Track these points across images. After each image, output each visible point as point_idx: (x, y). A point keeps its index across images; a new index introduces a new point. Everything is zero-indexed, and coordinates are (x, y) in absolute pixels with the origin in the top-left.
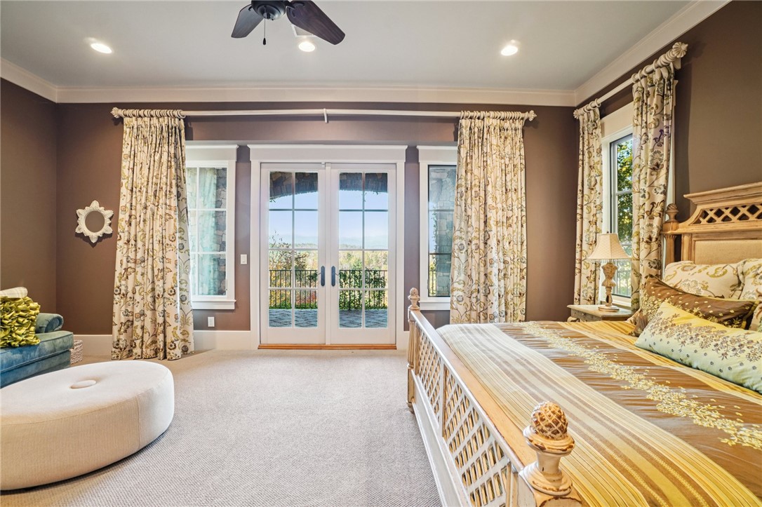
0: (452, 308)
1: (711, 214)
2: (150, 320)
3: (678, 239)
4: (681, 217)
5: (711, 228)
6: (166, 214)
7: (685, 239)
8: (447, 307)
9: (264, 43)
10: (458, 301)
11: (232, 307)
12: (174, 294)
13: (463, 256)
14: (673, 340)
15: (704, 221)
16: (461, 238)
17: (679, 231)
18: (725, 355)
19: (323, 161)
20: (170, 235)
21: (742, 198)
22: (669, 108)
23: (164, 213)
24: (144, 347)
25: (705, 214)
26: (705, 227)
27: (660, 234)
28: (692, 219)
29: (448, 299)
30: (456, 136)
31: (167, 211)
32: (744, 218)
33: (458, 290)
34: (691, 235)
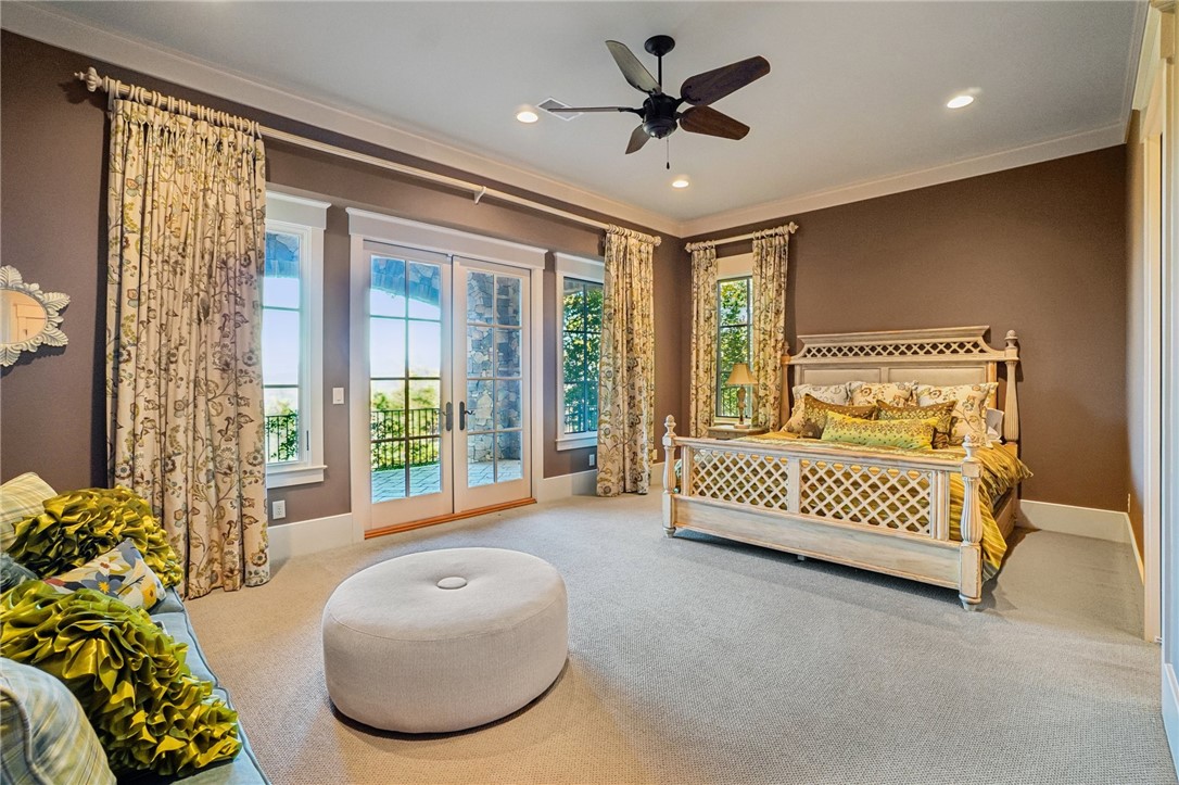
0: (600, 443)
1: (814, 351)
2: (205, 520)
3: (791, 368)
4: (792, 352)
5: (814, 361)
6: (236, 313)
7: (797, 369)
8: (594, 443)
9: (668, 167)
10: (606, 435)
11: (320, 478)
12: (260, 464)
13: (610, 385)
14: (853, 432)
15: (809, 356)
16: (609, 364)
17: (792, 362)
18: (886, 434)
19: (450, 253)
20: (244, 354)
21: (835, 342)
22: (784, 269)
23: (233, 312)
24: (192, 575)
25: (809, 351)
26: (809, 360)
27: (782, 365)
28: (801, 354)
29: (595, 434)
30: (602, 251)
31: (238, 308)
32: (834, 355)
33: (606, 422)
34: (801, 365)
